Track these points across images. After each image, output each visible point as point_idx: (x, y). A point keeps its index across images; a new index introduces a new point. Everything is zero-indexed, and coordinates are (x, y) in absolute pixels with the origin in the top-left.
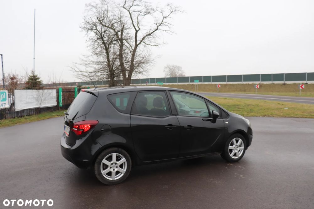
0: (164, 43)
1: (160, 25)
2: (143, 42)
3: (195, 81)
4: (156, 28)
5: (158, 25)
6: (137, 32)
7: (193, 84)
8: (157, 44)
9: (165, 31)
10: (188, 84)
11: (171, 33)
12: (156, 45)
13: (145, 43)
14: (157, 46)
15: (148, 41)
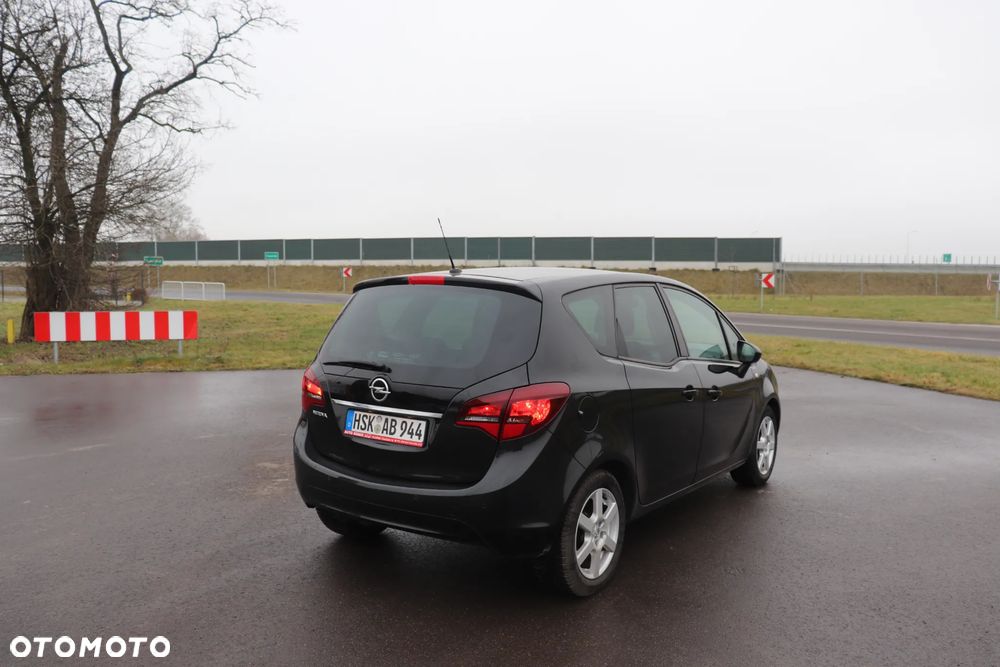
0: (221, 125)
1: (205, 62)
2: (145, 116)
3: (267, 254)
4: (191, 69)
5: (197, 61)
6: (120, 76)
7: (250, 266)
8: (196, 128)
9: (222, 83)
10: (233, 266)
11: (241, 93)
12: (193, 131)
13: (151, 118)
14: (198, 135)
15: (162, 112)
